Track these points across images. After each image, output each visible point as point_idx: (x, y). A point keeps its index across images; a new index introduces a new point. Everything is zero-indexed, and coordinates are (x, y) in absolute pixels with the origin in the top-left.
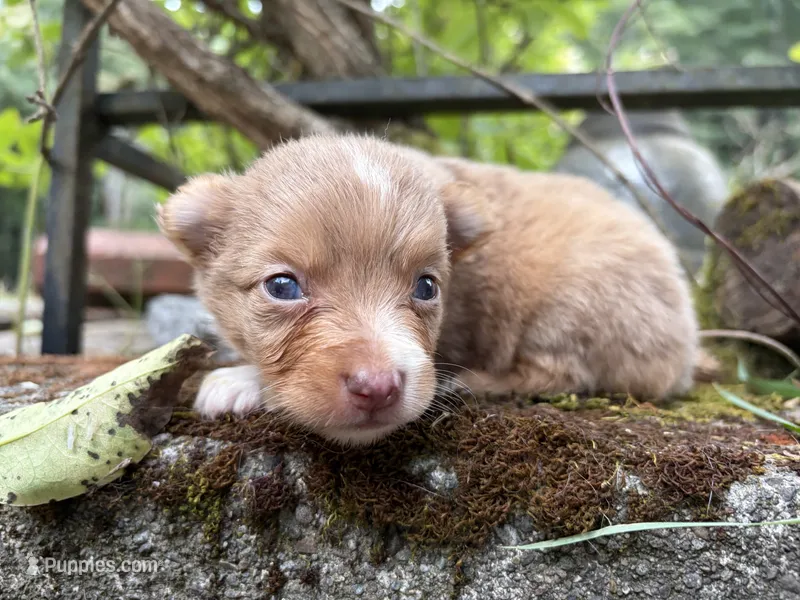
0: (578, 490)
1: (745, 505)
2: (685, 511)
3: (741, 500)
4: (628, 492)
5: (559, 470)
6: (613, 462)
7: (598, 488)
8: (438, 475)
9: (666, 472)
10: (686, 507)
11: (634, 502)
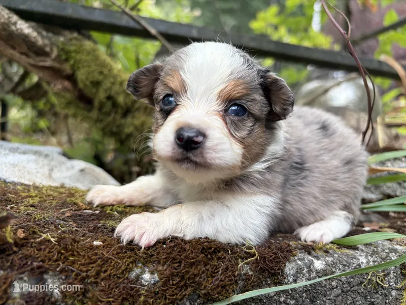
0: (225, 279)
1: (292, 272)
2: (268, 279)
3: (290, 270)
4: (244, 274)
5: (215, 268)
6: (237, 259)
7: (234, 276)
8: (147, 276)
9: (262, 262)
10: (269, 277)
11: (248, 279)
